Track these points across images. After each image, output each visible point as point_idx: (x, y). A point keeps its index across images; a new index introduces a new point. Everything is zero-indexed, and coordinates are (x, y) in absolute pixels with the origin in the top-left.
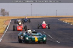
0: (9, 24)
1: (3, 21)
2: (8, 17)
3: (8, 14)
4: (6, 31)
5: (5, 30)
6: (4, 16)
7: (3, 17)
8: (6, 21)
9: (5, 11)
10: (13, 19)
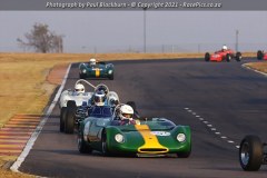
0: (64, 82)
1: (42, 72)
2: (58, 56)
3: (58, 43)
4: (53, 106)
5: (49, 104)
6: (44, 52)
7: (41, 55)
8: (51, 70)
9: (48, 33)
10: (77, 61)
